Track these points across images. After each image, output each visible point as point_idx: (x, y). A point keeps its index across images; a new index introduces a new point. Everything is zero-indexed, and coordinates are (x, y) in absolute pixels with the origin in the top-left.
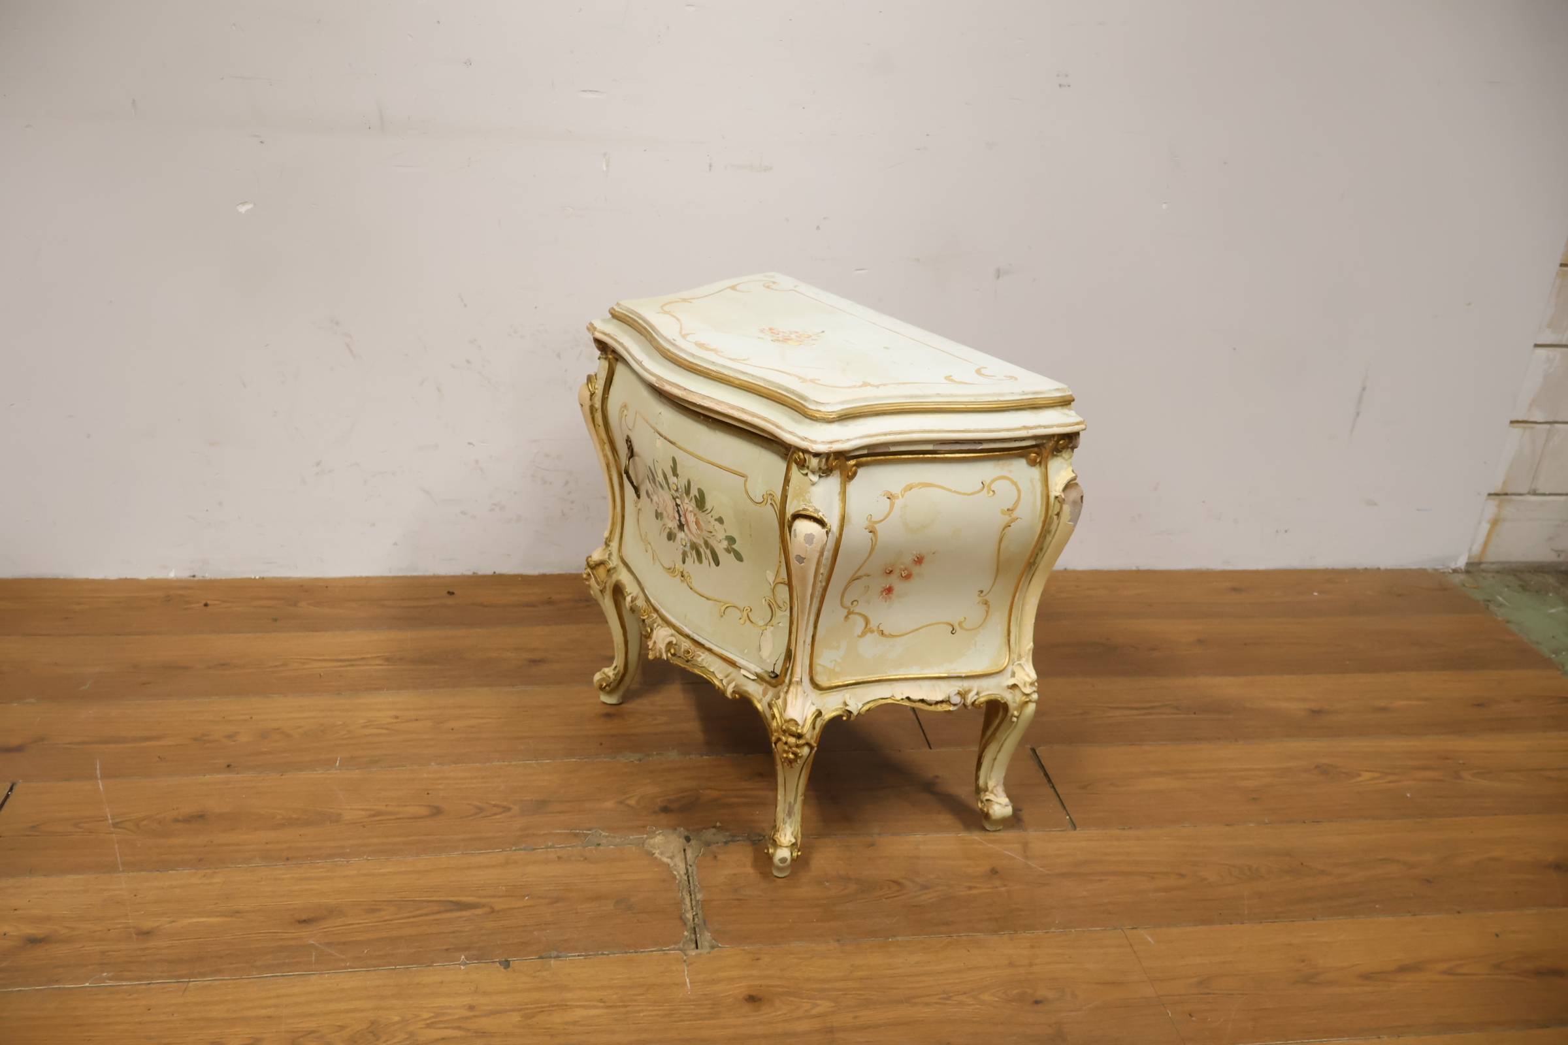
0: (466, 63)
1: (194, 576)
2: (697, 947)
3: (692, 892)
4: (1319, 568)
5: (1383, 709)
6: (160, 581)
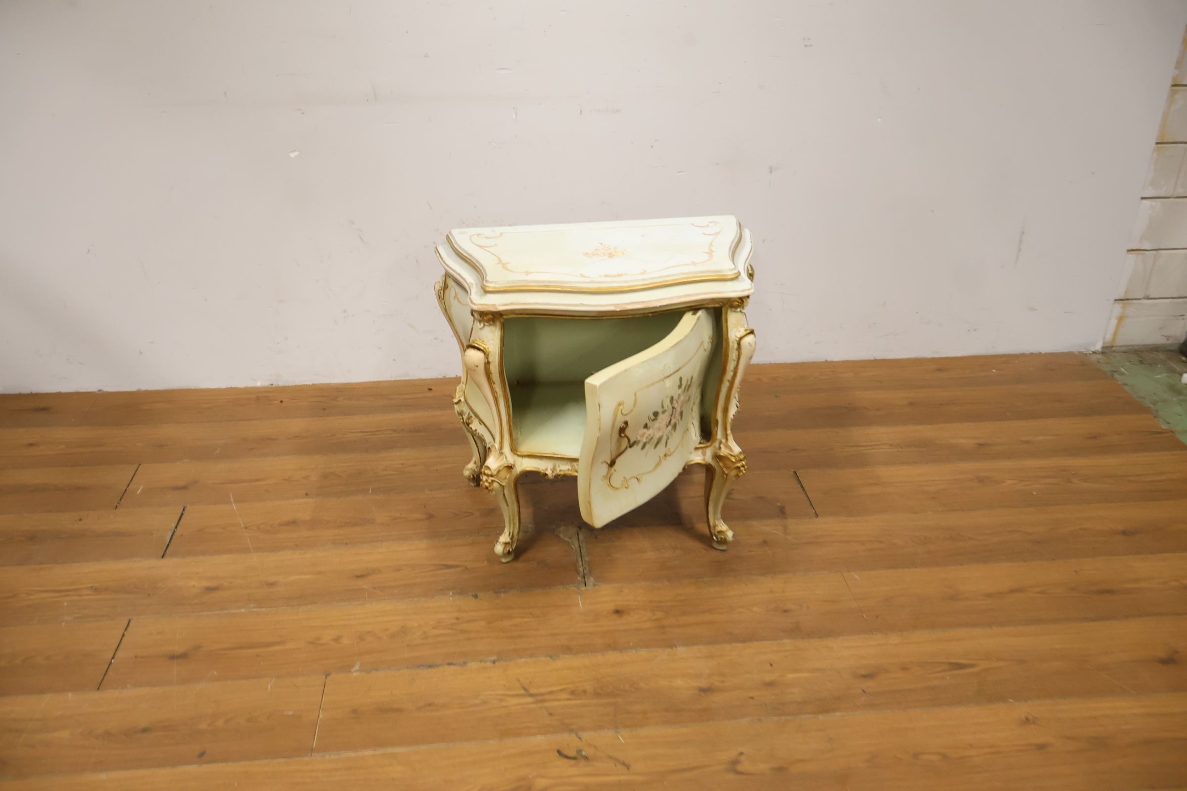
0: (425, 56)
1: (272, 385)
2: (585, 585)
3: (583, 556)
4: (998, 354)
5: (1027, 442)
6: (252, 388)
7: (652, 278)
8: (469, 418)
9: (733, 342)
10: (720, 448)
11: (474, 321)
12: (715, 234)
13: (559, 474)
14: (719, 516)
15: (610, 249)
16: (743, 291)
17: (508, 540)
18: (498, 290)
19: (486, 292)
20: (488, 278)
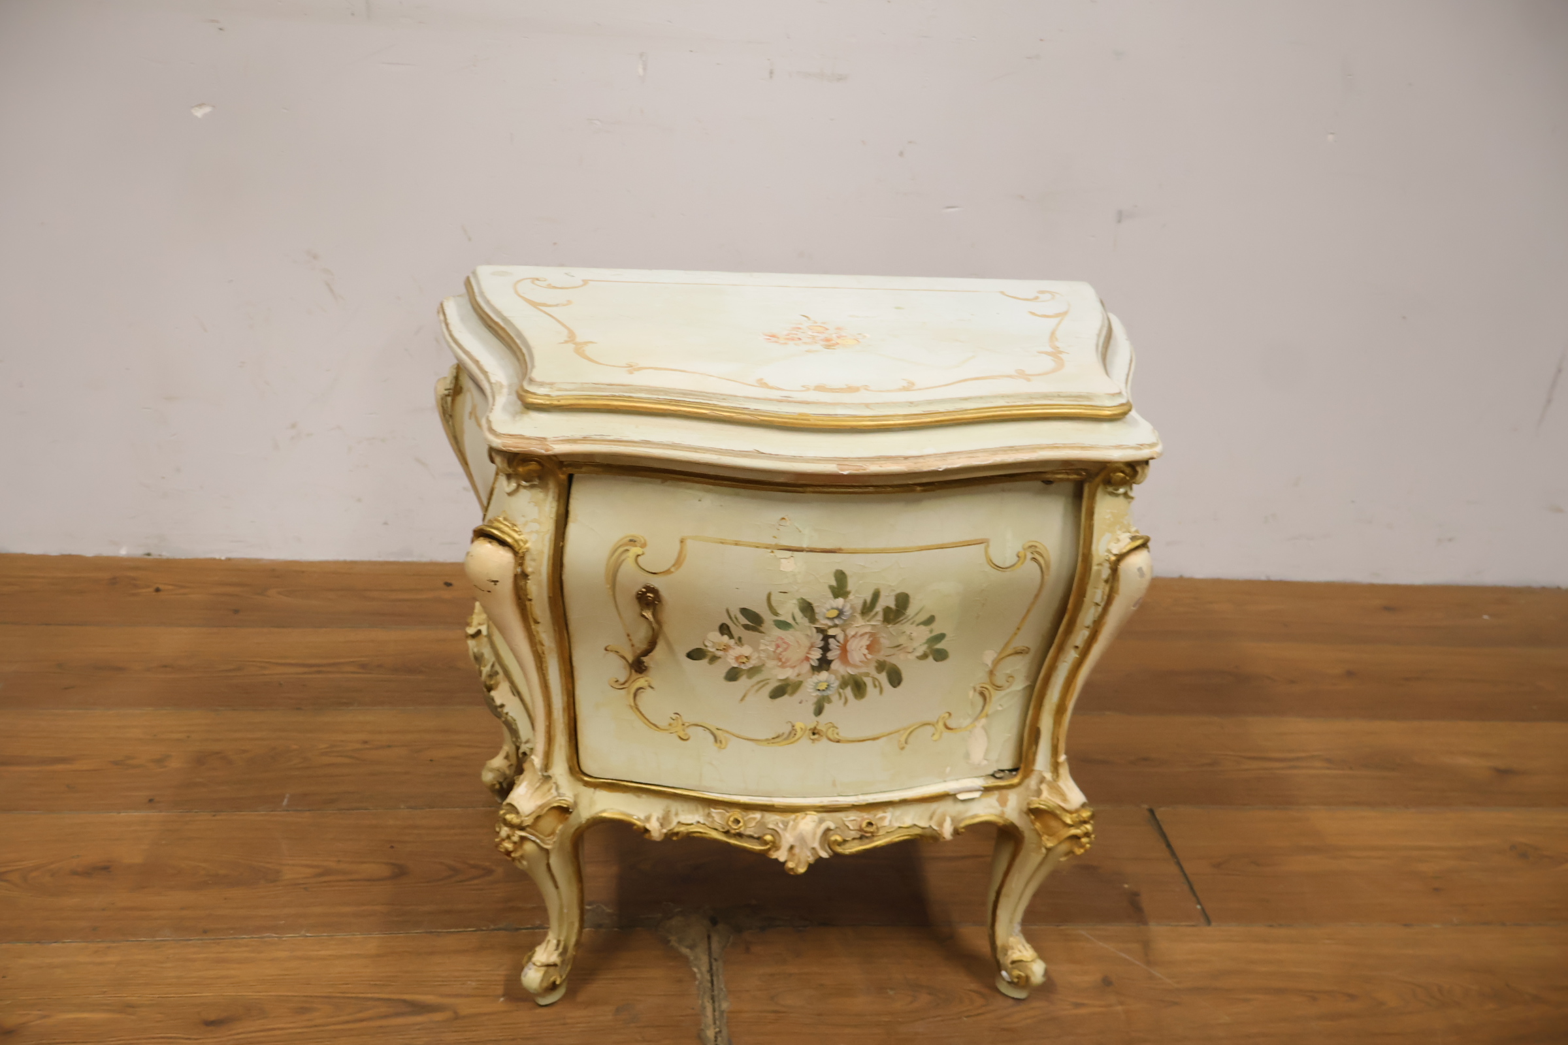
1: (149, 554)
3: (716, 999)
6: (108, 558)
7: (930, 402)
8: (493, 674)
9: (1100, 564)
10: (1039, 793)
11: (497, 474)
12: (1057, 315)
13: (676, 830)
14: (1017, 928)
15: (827, 329)
16: (1140, 447)
17: (554, 958)
18: (556, 403)
19: (530, 407)
20: (536, 374)
